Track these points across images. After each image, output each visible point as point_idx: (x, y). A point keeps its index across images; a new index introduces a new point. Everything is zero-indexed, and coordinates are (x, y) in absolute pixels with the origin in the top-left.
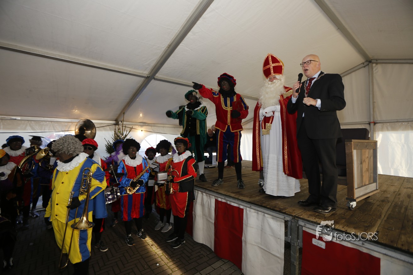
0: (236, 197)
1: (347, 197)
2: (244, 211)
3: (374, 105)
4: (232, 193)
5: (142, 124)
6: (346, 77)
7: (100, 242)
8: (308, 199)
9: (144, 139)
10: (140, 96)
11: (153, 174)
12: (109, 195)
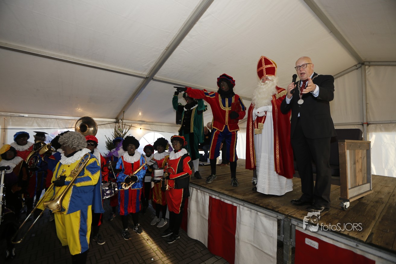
0: (230, 194)
1: (340, 197)
2: (238, 208)
3: (367, 106)
4: (225, 190)
5: (141, 122)
6: (339, 78)
7: (97, 235)
8: (301, 198)
9: (143, 136)
10: (140, 95)
11: (150, 171)
12: (107, 190)
